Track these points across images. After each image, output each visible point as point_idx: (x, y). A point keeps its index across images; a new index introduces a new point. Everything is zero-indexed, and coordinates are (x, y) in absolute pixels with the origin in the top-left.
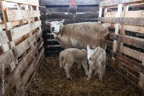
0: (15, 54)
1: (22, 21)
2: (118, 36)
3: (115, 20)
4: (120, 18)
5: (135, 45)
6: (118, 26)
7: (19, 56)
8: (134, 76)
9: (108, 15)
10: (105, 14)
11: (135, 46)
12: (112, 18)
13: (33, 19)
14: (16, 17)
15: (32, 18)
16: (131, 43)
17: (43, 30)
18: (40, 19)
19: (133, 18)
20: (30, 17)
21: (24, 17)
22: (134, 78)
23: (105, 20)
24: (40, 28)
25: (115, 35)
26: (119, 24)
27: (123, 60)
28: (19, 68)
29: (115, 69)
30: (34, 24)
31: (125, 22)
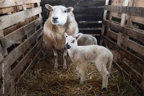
0: (3, 45)
1: (17, 7)
2: (123, 28)
3: (122, 9)
4: (127, 8)
5: (141, 39)
6: (125, 16)
7: (8, 47)
8: (137, 74)
9: (116, 3)
10: (113, 2)
11: (140, 41)
12: (119, 7)
13: (33, 5)
14: (5, 3)
15: (31, 4)
16: (137, 37)
17: (43, 17)
18: (40, 6)
19: (142, 8)
20: (25, 3)
21: (17, 3)
22: (138, 76)
23: (112, 9)
24: (40, 16)
25: (120, 26)
26: (126, 15)
27: (127, 56)
28: (8, 60)
29: (117, 64)
30: (30, 11)
31: (133, 12)
